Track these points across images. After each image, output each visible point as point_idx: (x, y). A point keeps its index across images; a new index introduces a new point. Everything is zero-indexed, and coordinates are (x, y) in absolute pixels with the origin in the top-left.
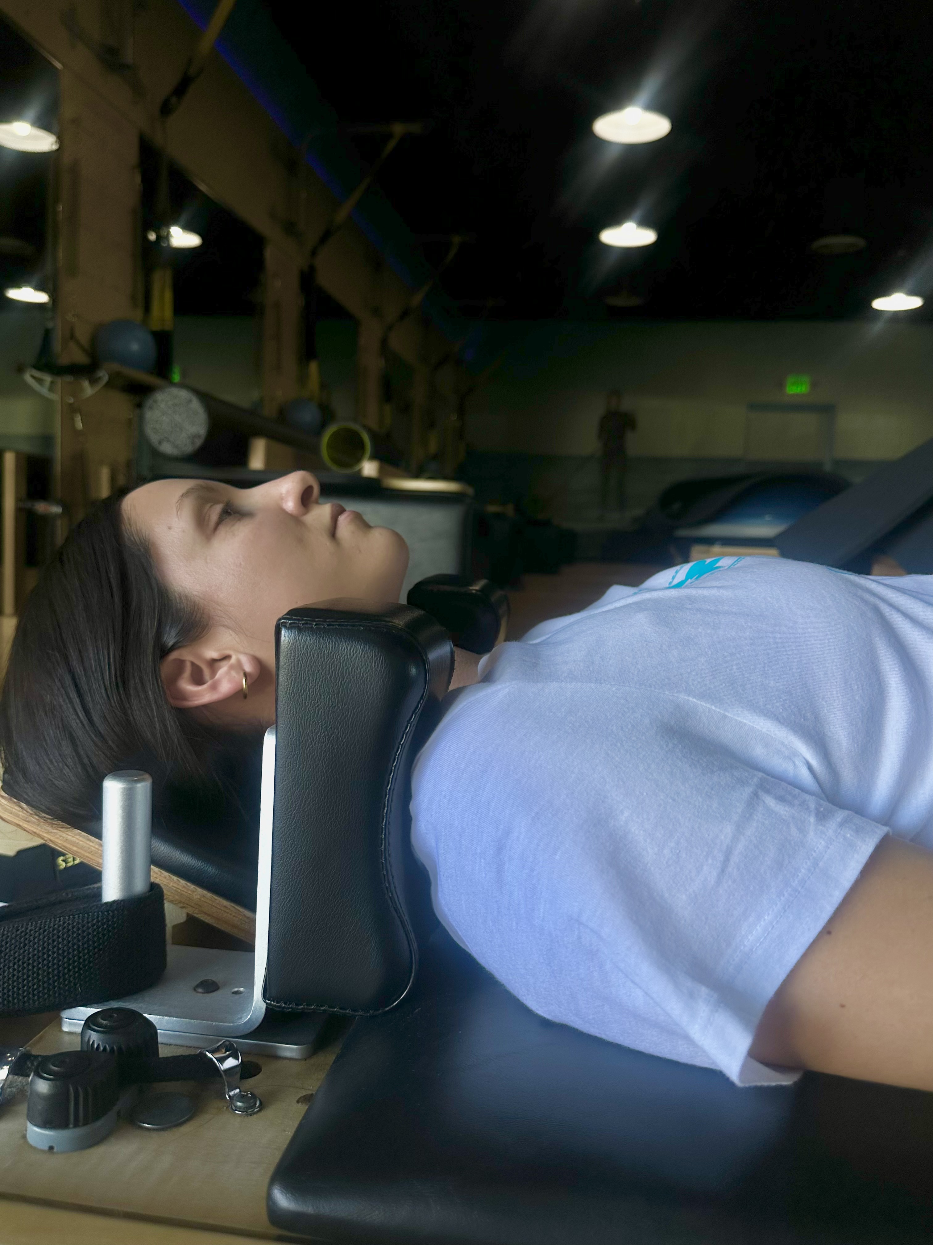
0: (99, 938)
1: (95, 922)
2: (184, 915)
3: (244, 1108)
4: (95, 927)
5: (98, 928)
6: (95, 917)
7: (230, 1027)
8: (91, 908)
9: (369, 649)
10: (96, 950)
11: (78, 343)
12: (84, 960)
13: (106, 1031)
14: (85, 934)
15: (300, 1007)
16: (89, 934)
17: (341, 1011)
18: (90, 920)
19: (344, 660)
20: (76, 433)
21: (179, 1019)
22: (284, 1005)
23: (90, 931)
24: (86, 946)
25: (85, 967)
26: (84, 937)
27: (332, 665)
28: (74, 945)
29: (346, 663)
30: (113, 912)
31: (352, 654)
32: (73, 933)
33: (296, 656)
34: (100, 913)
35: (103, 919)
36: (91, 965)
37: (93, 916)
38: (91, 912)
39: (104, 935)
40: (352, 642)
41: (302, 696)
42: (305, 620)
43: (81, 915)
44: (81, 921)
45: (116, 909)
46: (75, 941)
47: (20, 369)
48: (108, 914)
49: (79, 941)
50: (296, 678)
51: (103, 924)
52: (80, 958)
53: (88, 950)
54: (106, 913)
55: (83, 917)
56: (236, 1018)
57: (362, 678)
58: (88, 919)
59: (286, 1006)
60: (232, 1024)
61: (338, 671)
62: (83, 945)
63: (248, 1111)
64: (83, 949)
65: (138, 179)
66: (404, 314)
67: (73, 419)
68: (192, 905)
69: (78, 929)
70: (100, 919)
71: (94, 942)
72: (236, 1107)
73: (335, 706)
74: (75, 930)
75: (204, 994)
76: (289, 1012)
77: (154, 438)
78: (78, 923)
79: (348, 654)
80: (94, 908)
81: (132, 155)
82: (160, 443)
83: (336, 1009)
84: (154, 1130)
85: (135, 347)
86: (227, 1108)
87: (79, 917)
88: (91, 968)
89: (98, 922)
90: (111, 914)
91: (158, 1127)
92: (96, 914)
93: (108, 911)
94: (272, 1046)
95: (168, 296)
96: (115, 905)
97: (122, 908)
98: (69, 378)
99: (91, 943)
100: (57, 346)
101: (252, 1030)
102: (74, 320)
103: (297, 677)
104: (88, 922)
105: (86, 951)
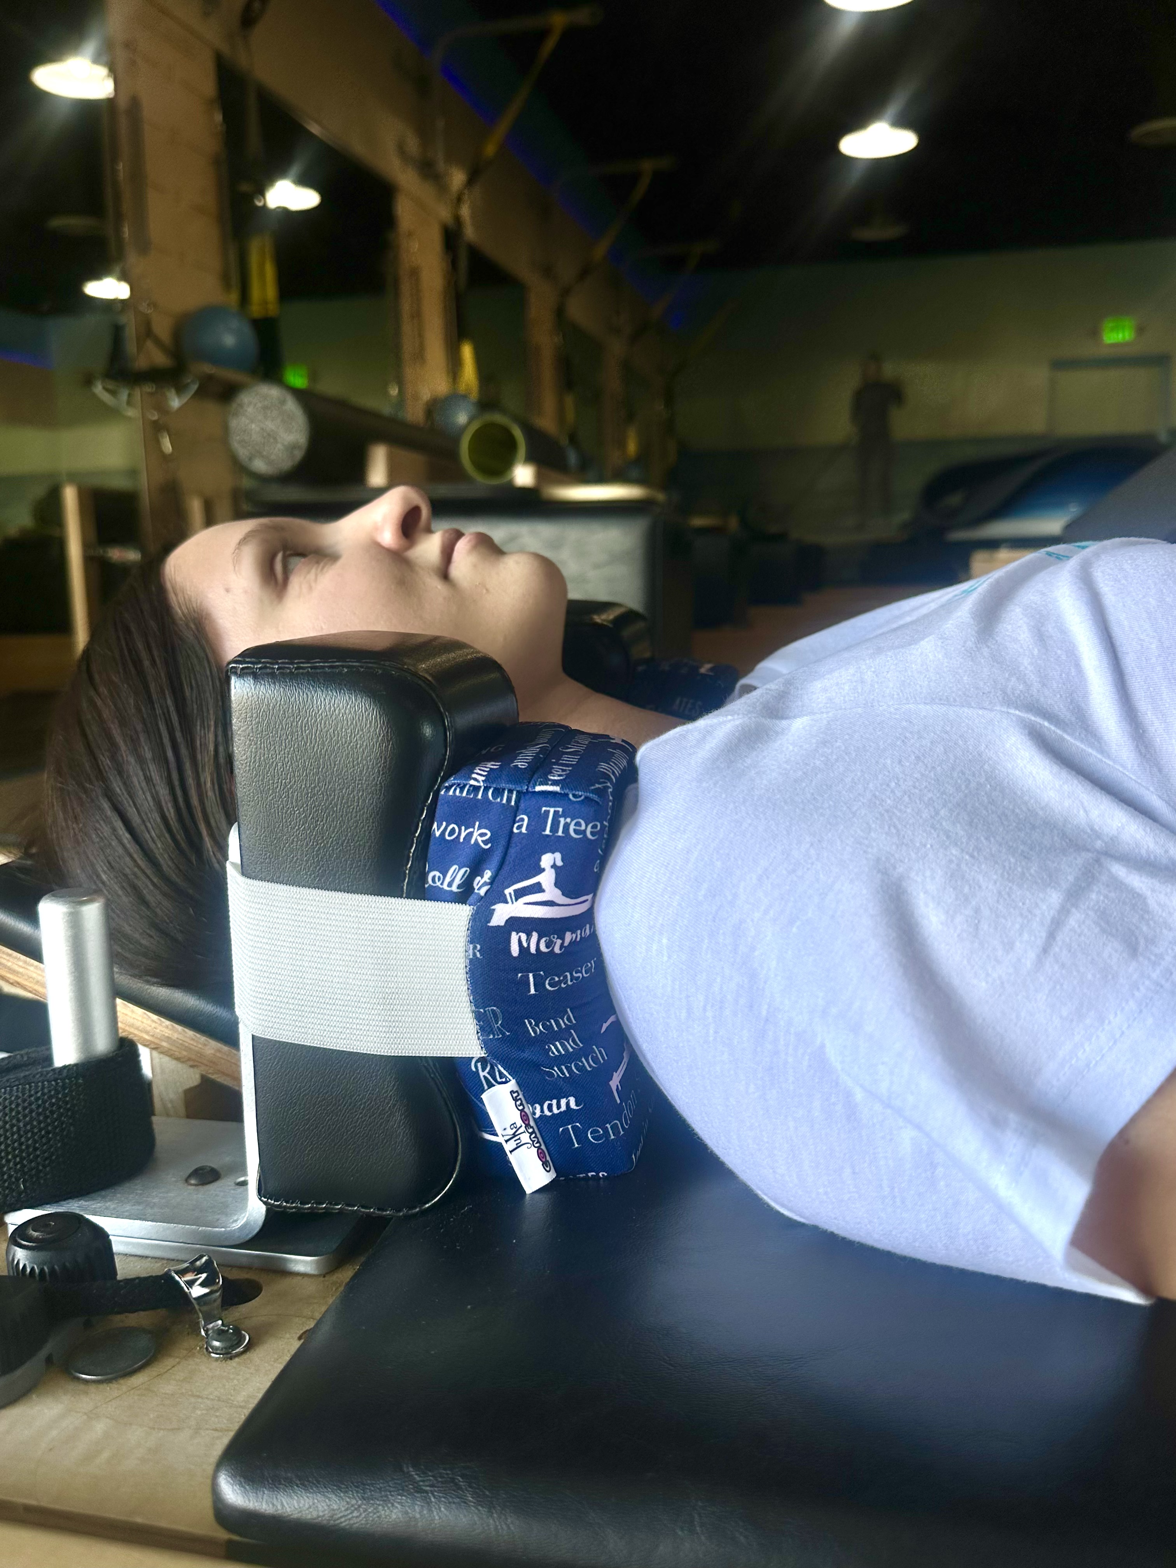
0: (46, 1117)
1: (39, 1094)
2: (198, 1076)
3: (222, 1349)
4: (40, 1102)
5: (44, 1102)
6: (40, 1088)
7: (220, 1232)
8: (34, 1076)
9: (356, 700)
10: (43, 1132)
11: (158, 342)
12: (28, 1147)
13: (38, 1246)
14: (27, 1111)
15: (307, 1206)
16: (31, 1111)
17: (363, 1210)
18: (32, 1092)
19: (322, 719)
20: (165, 458)
21: (155, 1223)
22: (285, 1204)
23: (33, 1106)
24: (29, 1127)
25: (29, 1156)
26: (25, 1116)
27: (305, 727)
28: (12, 1126)
29: (325, 723)
30: (63, 1080)
31: (332, 709)
32: (11, 1110)
33: (254, 715)
34: (46, 1083)
35: (50, 1091)
36: (38, 1153)
37: (37, 1087)
38: (34, 1082)
39: (52, 1112)
40: (331, 692)
41: (267, 773)
42: (263, 663)
43: (20, 1086)
44: (20, 1095)
45: (67, 1076)
46: (14, 1121)
47: (88, 382)
48: (57, 1084)
49: (19, 1121)
50: (256, 748)
51: (50, 1097)
52: (21, 1144)
53: (33, 1133)
54: (53, 1083)
55: (24, 1089)
56: (231, 1221)
57: (349, 744)
58: (30, 1091)
59: (288, 1205)
60: (223, 1229)
61: (315, 735)
62: (25, 1126)
63: (228, 1354)
64: (26, 1132)
65: (219, 117)
66: (584, 273)
67: (158, 443)
68: (205, 1062)
69: (18, 1105)
70: (46, 1091)
71: (40, 1122)
72: (212, 1347)
73: (315, 787)
74: (13, 1106)
75: (197, 1187)
76: (292, 1213)
77: (242, 453)
78: (17, 1097)
79: (327, 708)
80: (38, 1076)
81: (208, 86)
82: (250, 459)
83: (356, 1208)
84: (94, 1381)
85: (229, 340)
86: (200, 1348)
87: (18, 1089)
88: (38, 1156)
89: (43, 1094)
90: (61, 1084)
91: (99, 1377)
92: (40, 1084)
93: (55, 1080)
94: (280, 1258)
95: (270, 271)
96: (65, 1071)
97: (75, 1075)
98: (149, 388)
99: (35, 1123)
100: (131, 347)
101: (250, 1236)
102: (149, 312)
103: (259, 746)
104: (31, 1096)
105: (29, 1135)
